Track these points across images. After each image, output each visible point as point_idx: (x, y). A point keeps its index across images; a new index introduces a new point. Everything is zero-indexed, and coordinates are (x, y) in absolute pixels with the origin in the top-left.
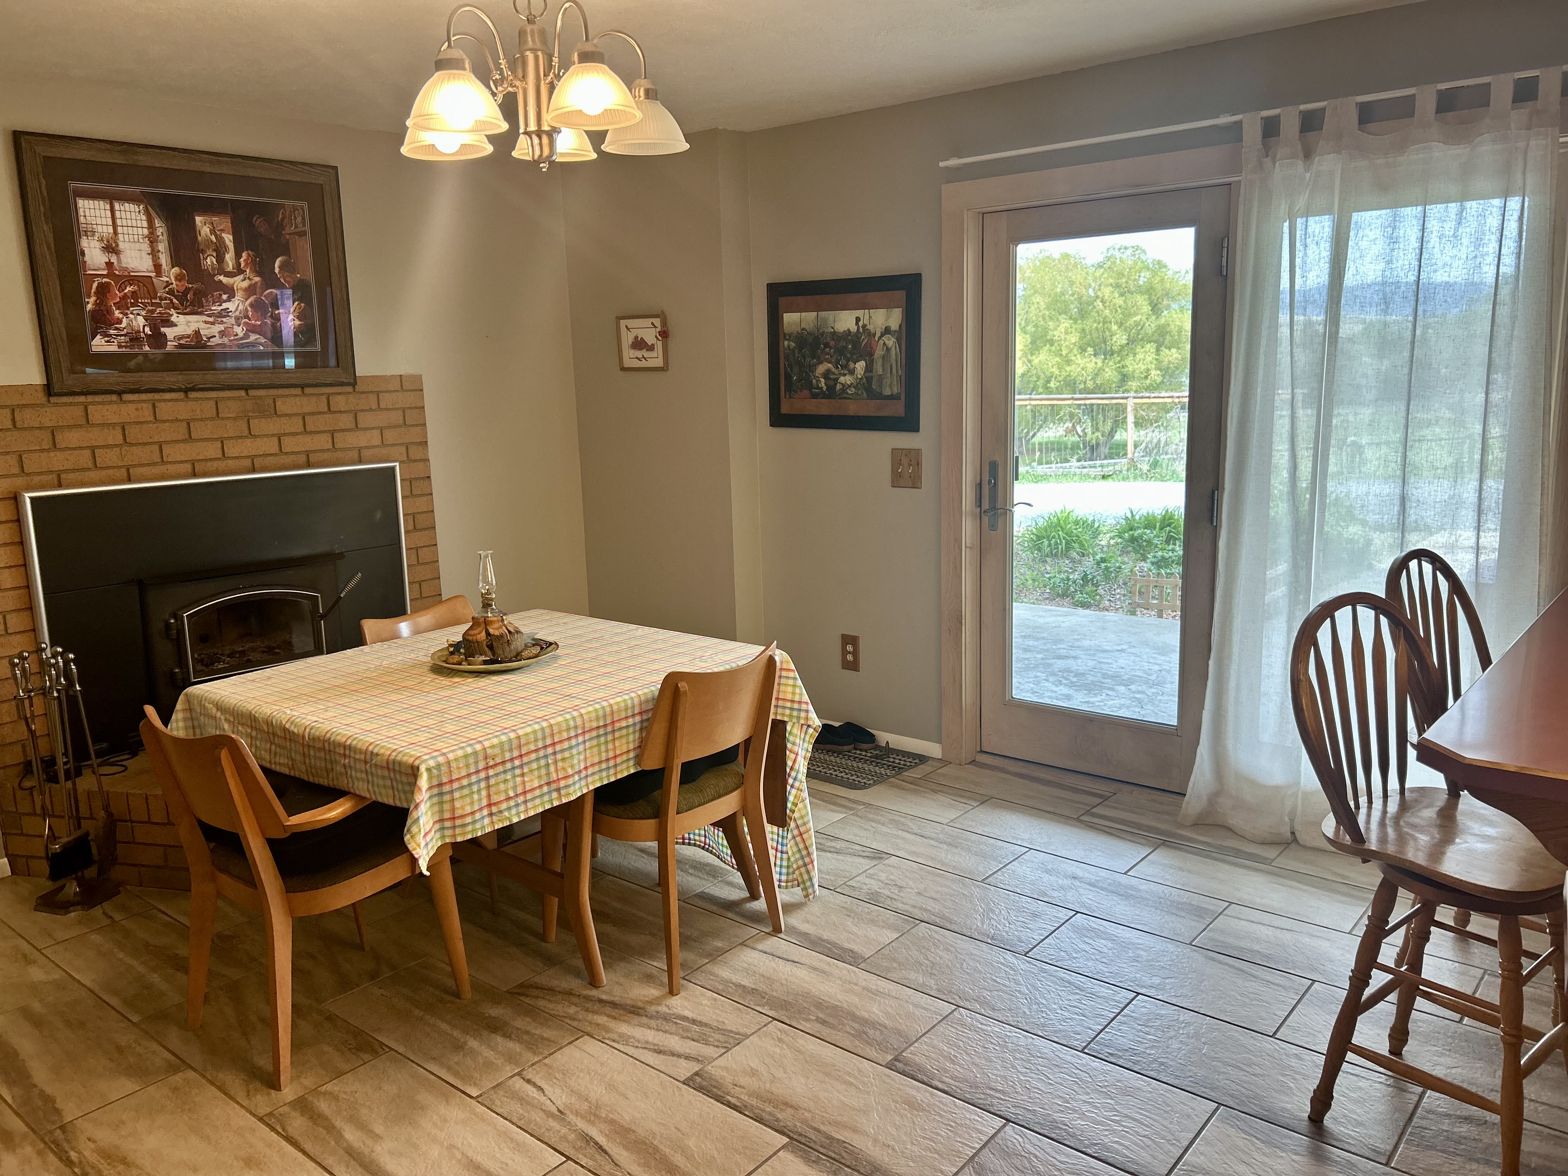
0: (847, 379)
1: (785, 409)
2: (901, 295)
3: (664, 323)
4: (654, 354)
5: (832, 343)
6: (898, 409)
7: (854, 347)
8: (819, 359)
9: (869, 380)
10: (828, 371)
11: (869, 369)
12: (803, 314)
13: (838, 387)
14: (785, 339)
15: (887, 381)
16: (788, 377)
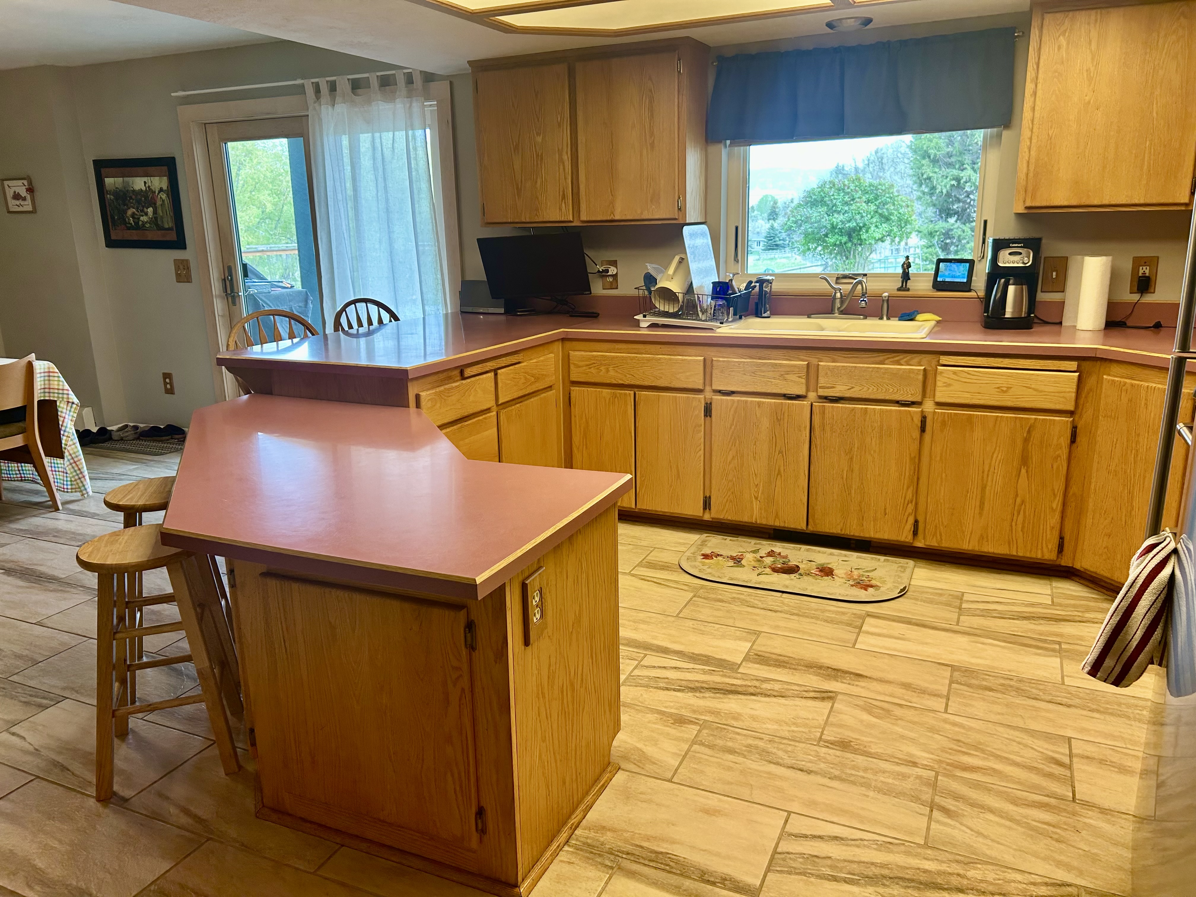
0: (144, 219)
1: (113, 237)
2: (165, 168)
3: (30, 183)
4: (26, 203)
5: (133, 197)
6: (172, 236)
7: (145, 199)
8: (127, 205)
9: (156, 218)
10: (134, 213)
11: (155, 212)
12: (116, 179)
13: (140, 223)
14: (108, 194)
15: (165, 220)
16: (113, 218)
